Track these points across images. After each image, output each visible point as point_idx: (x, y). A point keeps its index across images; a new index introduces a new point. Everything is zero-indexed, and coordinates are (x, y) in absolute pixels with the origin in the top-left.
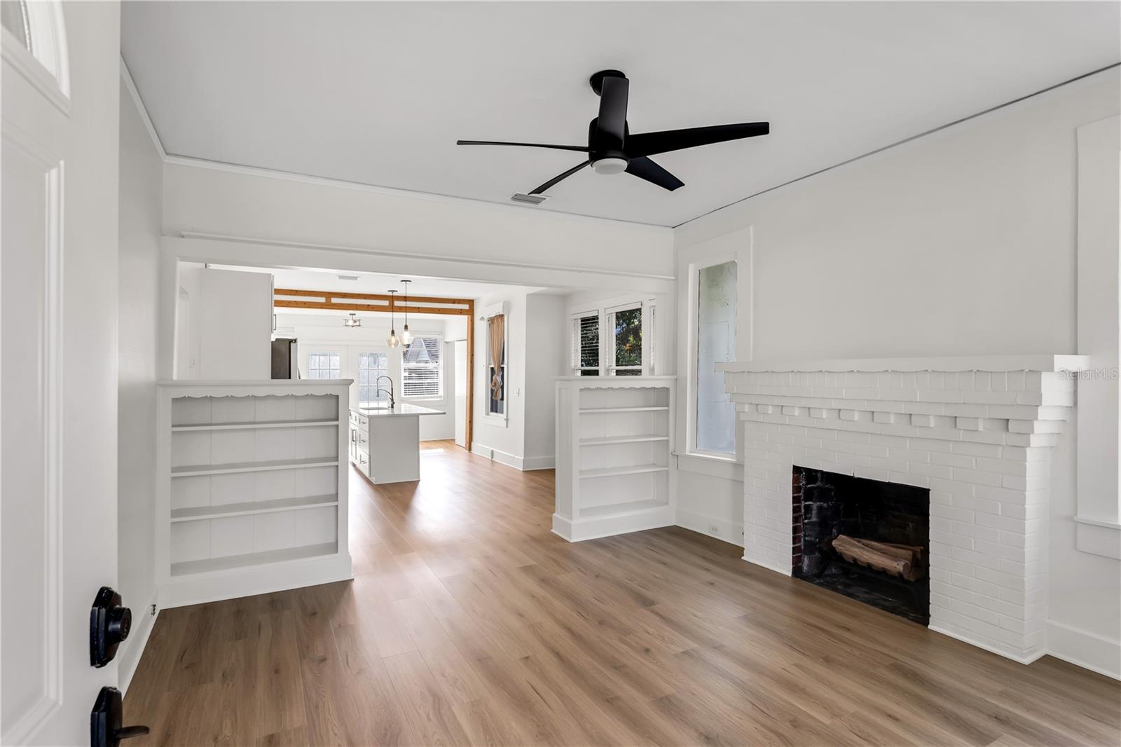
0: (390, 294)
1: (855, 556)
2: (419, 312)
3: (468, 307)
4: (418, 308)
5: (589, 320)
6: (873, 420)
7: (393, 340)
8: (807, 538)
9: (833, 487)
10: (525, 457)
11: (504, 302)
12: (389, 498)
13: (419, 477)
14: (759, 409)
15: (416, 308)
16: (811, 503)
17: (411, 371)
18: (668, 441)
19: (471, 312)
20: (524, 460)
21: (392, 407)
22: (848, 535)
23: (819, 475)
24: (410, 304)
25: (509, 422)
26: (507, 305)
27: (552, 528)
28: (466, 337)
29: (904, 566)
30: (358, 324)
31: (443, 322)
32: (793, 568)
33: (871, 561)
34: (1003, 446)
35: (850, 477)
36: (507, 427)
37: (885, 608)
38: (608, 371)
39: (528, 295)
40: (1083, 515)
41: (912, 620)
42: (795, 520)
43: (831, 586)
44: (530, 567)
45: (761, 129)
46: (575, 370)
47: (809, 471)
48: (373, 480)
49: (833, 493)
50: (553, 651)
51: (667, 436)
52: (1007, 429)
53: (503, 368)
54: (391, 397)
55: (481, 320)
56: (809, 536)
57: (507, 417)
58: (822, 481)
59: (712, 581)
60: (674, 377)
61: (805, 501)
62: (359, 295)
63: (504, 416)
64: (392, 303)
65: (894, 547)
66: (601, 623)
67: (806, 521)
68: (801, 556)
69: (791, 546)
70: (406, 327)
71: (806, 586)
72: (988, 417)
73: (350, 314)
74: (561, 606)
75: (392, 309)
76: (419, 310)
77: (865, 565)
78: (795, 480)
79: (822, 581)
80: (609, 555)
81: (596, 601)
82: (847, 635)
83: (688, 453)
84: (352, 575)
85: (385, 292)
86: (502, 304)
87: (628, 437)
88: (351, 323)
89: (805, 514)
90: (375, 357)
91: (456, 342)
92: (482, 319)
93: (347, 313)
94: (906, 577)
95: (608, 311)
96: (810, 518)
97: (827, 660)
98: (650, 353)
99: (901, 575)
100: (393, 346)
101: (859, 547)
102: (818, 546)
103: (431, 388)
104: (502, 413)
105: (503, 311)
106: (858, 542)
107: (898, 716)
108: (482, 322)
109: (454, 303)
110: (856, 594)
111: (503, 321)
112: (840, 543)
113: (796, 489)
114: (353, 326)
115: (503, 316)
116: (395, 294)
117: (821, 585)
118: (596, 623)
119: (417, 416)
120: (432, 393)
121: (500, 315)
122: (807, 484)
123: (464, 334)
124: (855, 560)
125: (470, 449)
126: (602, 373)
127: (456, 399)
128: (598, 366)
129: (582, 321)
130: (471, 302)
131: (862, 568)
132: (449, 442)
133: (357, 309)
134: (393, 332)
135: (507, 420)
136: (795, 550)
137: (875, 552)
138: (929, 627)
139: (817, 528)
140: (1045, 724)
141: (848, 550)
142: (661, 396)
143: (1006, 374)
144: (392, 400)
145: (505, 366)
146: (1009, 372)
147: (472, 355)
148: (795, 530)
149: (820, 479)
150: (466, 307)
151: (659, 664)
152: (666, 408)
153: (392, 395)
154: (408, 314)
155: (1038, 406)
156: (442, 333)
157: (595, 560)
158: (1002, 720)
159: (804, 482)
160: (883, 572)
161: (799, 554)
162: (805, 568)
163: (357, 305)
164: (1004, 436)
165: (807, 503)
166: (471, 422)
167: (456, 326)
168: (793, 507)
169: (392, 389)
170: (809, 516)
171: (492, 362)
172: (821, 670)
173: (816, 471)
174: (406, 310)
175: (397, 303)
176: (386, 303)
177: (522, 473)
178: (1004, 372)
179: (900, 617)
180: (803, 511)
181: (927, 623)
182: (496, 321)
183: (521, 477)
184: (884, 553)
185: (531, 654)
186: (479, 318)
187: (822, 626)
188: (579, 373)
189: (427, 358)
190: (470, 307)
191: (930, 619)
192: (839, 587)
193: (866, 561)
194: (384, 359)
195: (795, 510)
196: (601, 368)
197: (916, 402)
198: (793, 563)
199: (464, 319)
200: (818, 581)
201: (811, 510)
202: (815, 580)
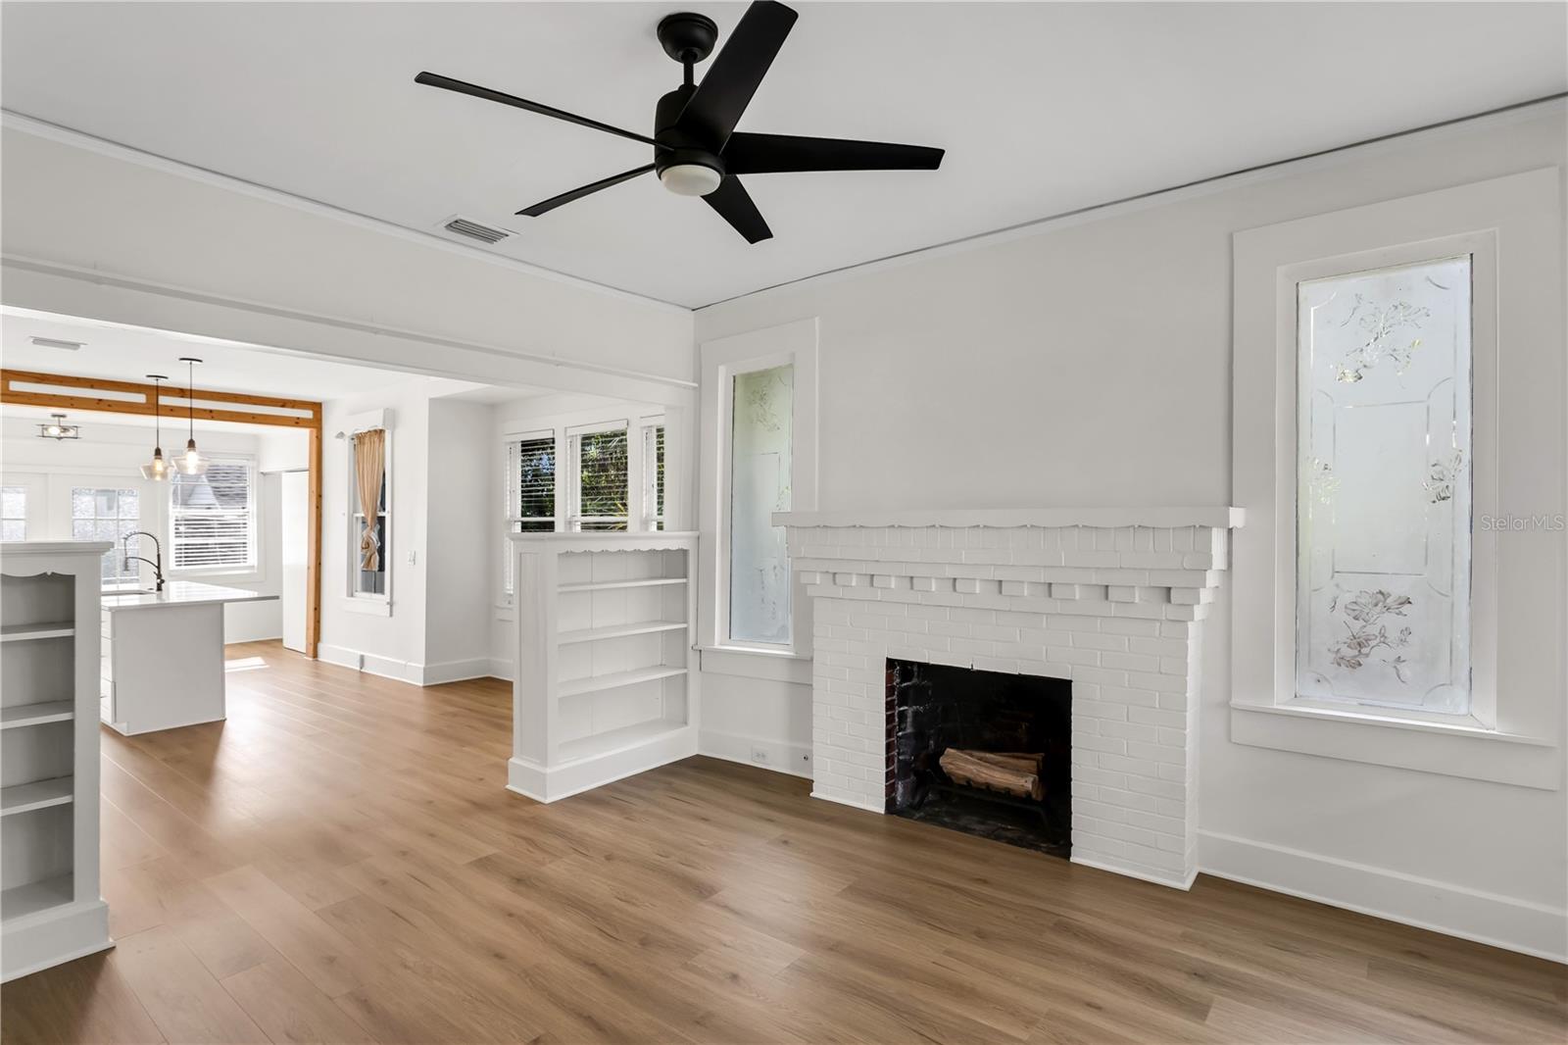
0: (152, 382)
1: (968, 775)
2: (213, 418)
3: (313, 415)
4: (211, 411)
5: (536, 444)
6: (1000, 592)
7: (159, 466)
8: (901, 758)
9: (930, 684)
10: (426, 663)
11: (386, 410)
12: (165, 760)
13: (224, 714)
14: (837, 581)
15: (205, 410)
16: (906, 708)
17: (189, 522)
18: (685, 630)
19: (316, 423)
20: (425, 669)
21: (159, 588)
22: (958, 748)
23: (915, 669)
24: (198, 404)
25: (394, 608)
26: (392, 416)
27: (507, 784)
28: (306, 465)
29: (1033, 782)
30: (71, 433)
31: (256, 438)
32: (887, 801)
33: (990, 781)
34: (1161, 621)
35: (968, 670)
36: (391, 615)
37: (1011, 841)
38: (570, 523)
39: (434, 403)
40: (1235, 701)
41: (1048, 853)
42: (889, 733)
43: (933, 819)
44: (487, 858)
45: (927, 158)
46: (510, 523)
47: (904, 664)
48: (123, 728)
49: (930, 692)
50: (580, 1015)
51: (685, 622)
52: (1169, 600)
53: (381, 520)
54: (156, 571)
55: (337, 437)
56: (903, 753)
57: (392, 597)
58: (918, 677)
59: (786, 839)
60: (696, 534)
61: (900, 707)
62: (78, 379)
63: (386, 597)
64: (153, 398)
65: (1014, 757)
66: (645, 942)
67: (900, 734)
68: (894, 783)
69: (883, 771)
70: (191, 444)
71: (904, 824)
72: (1147, 585)
73: (54, 416)
74: (564, 923)
75: (157, 410)
76: (211, 415)
77: (984, 787)
78: (889, 679)
79: (922, 814)
80: (616, 818)
81: (623, 904)
82: (986, 890)
83: (717, 646)
84: (111, 940)
85: (140, 378)
86: (382, 411)
87: (625, 626)
88: (55, 431)
89: (899, 725)
90: (111, 495)
91: (284, 474)
92: (341, 435)
93: (45, 413)
94: (1034, 796)
95: (570, 432)
96: (904, 729)
97: (982, 935)
98: (642, 498)
99: (1029, 794)
100: (158, 478)
101: (973, 763)
102: (913, 766)
103: (232, 551)
104: (382, 591)
105: (384, 424)
106: (972, 756)
107: (1099, 1002)
108: (341, 440)
109: (283, 406)
110: (969, 826)
111: (382, 440)
112: (949, 760)
113: (890, 691)
114: (60, 438)
115: (381, 432)
116: (162, 383)
117: (923, 819)
118: (636, 944)
119: (219, 605)
120: (235, 560)
121: (376, 431)
122: (901, 683)
123: (303, 457)
124: (969, 781)
125: (315, 655)
126: (559, 528)
127: (284, 570)
128: (552, 515)
129: (522, 446)
130: (317, 407)
131: (979, 790)
132: (271, 645)
133: (72, 406)
134: (158, 452)
135: (391, 604)
136: (889, 776)
137: (993, 767)
138: (1073, 859)
139: (913, 742)
140: (1242, 969)
141: (960, 769)
142: (674, 563)
143: (1171, 531)
144: (159, 576)
145: (387, 514)
146: (1174, 529)
147: (320, 496)
148: (889, 747)
149: (916, 674)
150: (308, 414)
151: (761, 998)
152: (684, 580)
153: (158, 567)
154: (194, 420)
155: (1206, 570)
156: (253, 456)
157: (599, 829)
158: (1202, 975)
159: (898, 681)
160: (1007, 793)
161: (893, 781)
162: (899, 799)
163: (72, 398)
164: (1164, 608)
165: (902, 709)
166: (317, 609)
167: (287, 446)
168: (887, 716)
169: (159, 556)
170: (903, 726)
171: (360, 507)
172: (980, 952)
173: (912, 663)
174: (191, 413)
175: (164, 400)
176: (140, 398)
177: (422, 690)
178: (1169, 529)
179: (1033, 851)
180: (897, 720)
181: (1068, 855)
182: (368, 441)
183: (420, 697)
184: (1003, 766)
185: (542, 1032)
186: (335, 434)
187: (953, 884)
188: (518, 528)
189: (211, 499)
190: (314, 415)
191: (1073, 848)
192: (946, 819)
193: (984, 781)
194: (131, 499)
195: (889, 719)
196: (559, 519)
197: (1061, 567)
198: (886, 796)
199: (304, 434)
200: (918, 815)
201: (906, 717)
202: (914, 815)
